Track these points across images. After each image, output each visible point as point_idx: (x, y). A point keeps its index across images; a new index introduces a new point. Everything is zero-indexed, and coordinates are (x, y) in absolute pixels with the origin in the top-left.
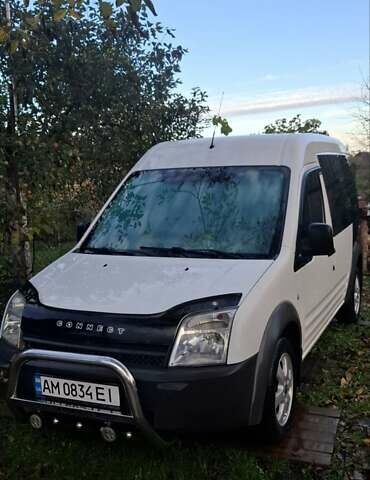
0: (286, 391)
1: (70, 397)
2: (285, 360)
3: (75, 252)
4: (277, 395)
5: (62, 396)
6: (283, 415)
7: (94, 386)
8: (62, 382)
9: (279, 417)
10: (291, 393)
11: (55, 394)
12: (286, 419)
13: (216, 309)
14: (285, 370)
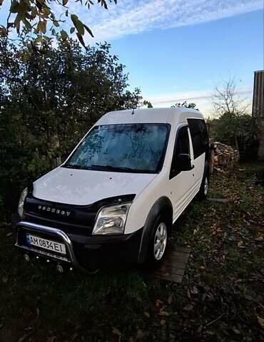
0: (162, 242)
1: (43, 247)
2: (162, 226)
3: (62, 167)
4: (156, 245)
5: (39, 246)
6: (160, 254)
7: (53, 243)
8: (39, 239)
9: (157, 256)
10: (165, 242)
11: (36, 244)
12: (161, 256)
13: (120, 203)
14: (162, 231)
